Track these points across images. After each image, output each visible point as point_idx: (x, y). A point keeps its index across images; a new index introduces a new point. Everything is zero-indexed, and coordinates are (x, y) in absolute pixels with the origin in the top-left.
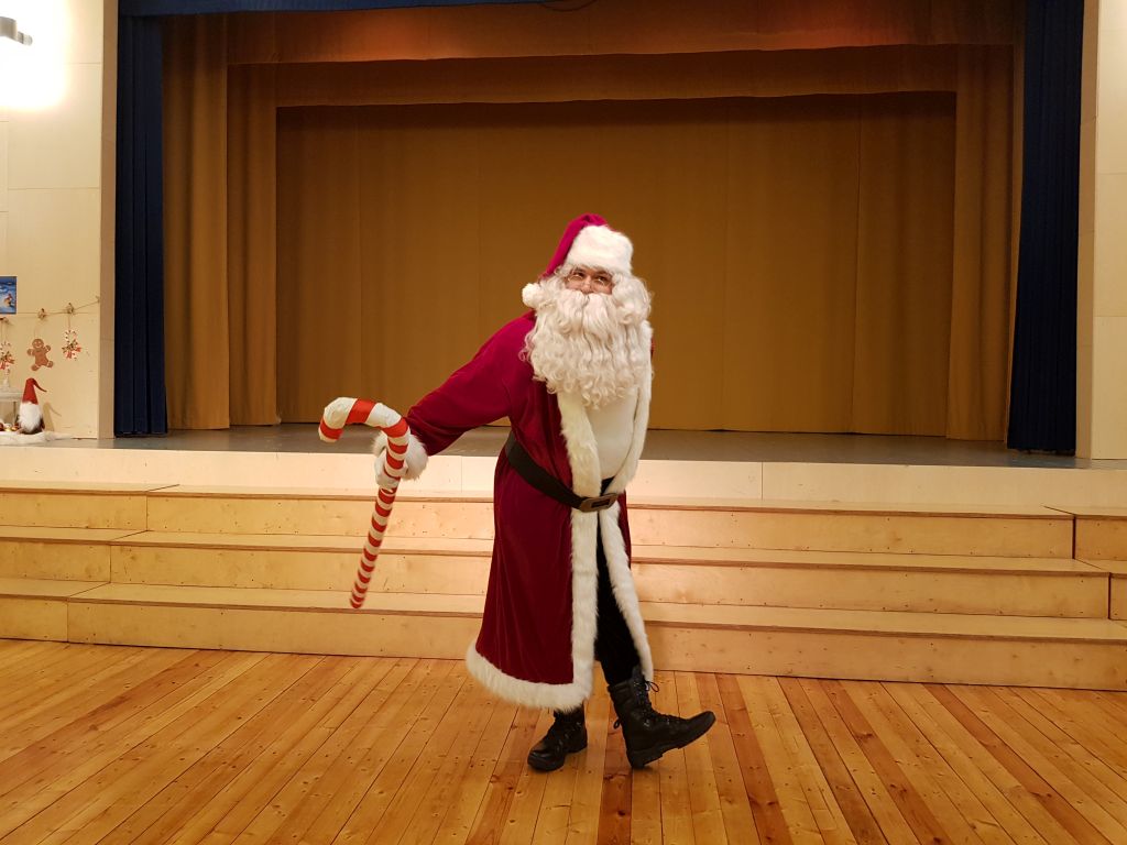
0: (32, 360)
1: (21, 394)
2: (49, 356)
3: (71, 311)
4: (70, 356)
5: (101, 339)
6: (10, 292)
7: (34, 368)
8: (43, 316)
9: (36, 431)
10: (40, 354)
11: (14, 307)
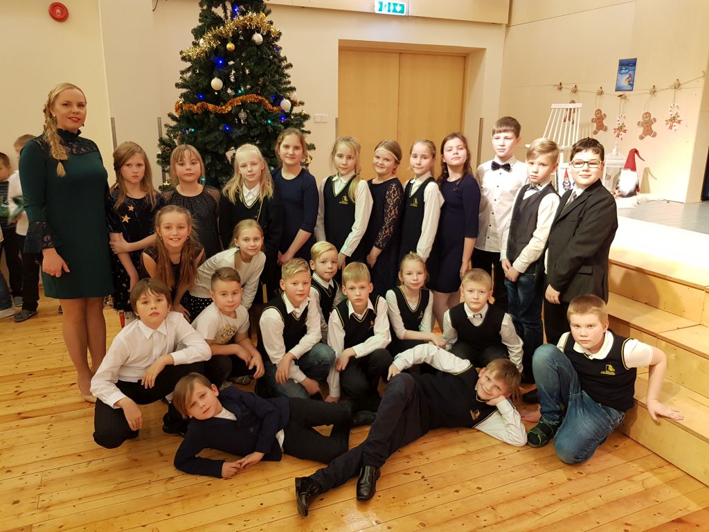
0: (640, 130)
1: (624, 162)
2: (654, 127)
3: (677, 86)
4: (671, 128)
5: (701, 112)
6: (630, 72)
7: (641, 138)
8: (654, 92)
9: (631, 194)
10: (647, 127)
11: (632, 85)
